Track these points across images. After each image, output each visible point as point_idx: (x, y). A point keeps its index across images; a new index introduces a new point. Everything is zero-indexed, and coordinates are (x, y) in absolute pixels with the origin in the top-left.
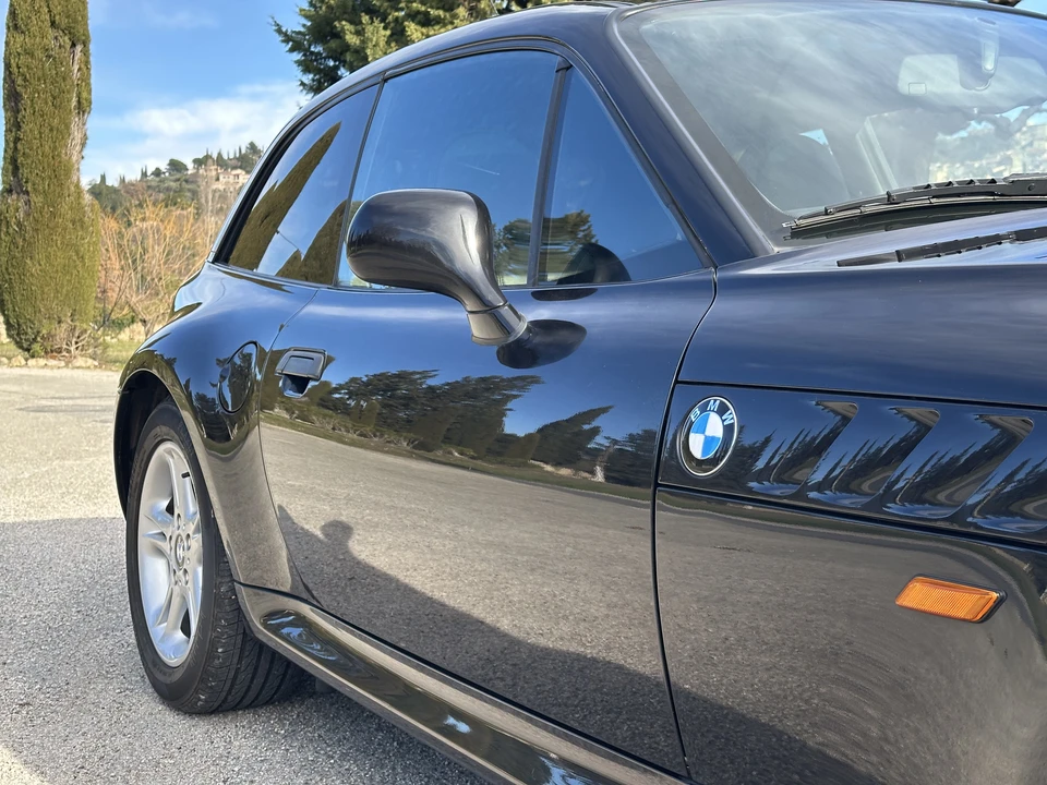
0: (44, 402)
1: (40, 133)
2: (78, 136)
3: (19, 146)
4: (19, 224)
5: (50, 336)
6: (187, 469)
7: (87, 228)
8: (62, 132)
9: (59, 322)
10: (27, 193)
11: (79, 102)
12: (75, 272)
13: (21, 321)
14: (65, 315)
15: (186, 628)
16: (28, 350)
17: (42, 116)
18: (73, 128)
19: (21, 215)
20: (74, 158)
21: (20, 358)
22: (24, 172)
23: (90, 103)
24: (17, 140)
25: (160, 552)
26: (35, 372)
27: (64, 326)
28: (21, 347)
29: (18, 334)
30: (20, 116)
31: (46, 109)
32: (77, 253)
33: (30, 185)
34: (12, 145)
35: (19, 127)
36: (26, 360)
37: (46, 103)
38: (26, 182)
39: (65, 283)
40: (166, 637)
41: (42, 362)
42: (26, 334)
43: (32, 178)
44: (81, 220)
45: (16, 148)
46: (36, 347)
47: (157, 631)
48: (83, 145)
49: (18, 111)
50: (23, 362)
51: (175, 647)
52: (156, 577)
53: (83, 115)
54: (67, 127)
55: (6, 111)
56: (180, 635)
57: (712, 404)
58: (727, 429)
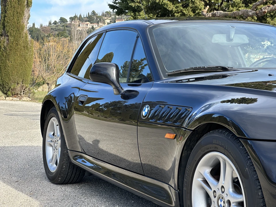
0: (13, 113)
1: (13, 14)
2: (26, 15)
3: (6, 19)
4: (5, 48)
5: (14, 89)
6: (58, 124)
7: (29, 49)
8: (21, 14)
9: (18, 84)
10: (8, 36)
11: (27, 3)
12: (24, 66)
13: (4, 83)
14: (20, 81)
15: (56, 164)
16: (6, 94)
17: (14, 8)
18: (25, 12)
19: (5, 44)
20: (25, 24)
21: (3, 96)
22: (7, 28)
23: (32, 3)
24: (5, 16)
25: (51, 146)
26: (9, 102)
27: (19, 85)
28: (4, 93)
29: (3, 88)
30: (6, 8)
31: (16, 5)
32: (25, 58)
33: (9, 33)
34: (3, 18)
35: (6, 12)
36: (5, 98)
37: (16, 3)
38: (8, 32)
39: (20, 69)
40: (52, 165)
41: (11, 98)
42: (6, 88)
43: (10, 30)
44: (27, 47)
45: (4, 20)
46: (9, 93)
47: (49, 165)
48: (28, 19)
49: (6, 6)
50: (4, 98)
51: (53, 168)
52: (50, 151)
53: (29, 8)
54: (23, 12)
55: (1, 6)
56: (55, 165)
57: (147, 106)
58: (148, 110)
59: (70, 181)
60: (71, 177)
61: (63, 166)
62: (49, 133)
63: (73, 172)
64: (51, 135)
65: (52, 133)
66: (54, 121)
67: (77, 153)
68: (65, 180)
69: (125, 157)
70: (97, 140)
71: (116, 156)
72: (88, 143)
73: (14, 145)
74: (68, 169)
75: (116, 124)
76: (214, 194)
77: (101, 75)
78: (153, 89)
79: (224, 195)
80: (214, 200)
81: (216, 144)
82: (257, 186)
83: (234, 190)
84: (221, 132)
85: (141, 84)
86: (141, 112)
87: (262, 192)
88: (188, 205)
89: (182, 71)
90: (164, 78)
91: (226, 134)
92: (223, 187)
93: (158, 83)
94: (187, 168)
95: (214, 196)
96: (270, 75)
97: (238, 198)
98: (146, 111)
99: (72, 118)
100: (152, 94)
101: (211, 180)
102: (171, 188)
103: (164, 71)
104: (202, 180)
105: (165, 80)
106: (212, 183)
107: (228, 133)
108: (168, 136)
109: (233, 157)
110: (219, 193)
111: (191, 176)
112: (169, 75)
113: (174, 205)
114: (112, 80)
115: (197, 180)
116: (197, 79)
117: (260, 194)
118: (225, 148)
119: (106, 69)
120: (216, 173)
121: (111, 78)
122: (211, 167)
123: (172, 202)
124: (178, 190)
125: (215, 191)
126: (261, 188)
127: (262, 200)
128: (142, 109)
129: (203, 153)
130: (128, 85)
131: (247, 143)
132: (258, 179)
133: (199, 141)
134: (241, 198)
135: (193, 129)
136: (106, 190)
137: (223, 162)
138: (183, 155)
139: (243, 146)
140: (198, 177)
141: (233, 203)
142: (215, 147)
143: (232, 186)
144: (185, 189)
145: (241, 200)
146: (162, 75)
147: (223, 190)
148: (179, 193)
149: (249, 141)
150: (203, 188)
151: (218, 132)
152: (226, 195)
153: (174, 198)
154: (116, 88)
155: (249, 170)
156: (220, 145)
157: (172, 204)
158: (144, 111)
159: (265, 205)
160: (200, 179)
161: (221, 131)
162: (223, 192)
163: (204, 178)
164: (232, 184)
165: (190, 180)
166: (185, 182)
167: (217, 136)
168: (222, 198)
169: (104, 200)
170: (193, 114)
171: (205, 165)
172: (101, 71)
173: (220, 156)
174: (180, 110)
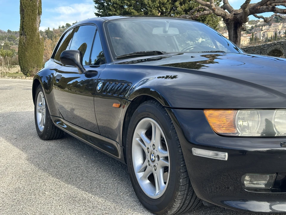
0: (29, 88)
1: (29, 20)
2: (38, 21)
3: (24, 23)
4: (24, 43)
5: (31, 71)
6: (43, 96)
7: (41, 44)
8: (34, 20)
9: (34, 68)
10: (26, 35)
11: (39, 12)
12: (38, 55)
13: (24, 68)
14: (35, 66)
16: (26, 75)
17: (29, 16)
18: (37, 19)
19: (24, 41)
20: (37, 26)
21: (24, 77)
22: (25, 30)
23: (42, 12)
24: (23, 22)
25: (40, 112)
26: (27, 80)
27: (35, 69)
28: (24, 74)
29: (24, 71)
30: (24, 16)
31: (30, 14)
32: (38, 50)
33: (26, 33)
34: (22, 23)
35: (24, 19)
36: (26, 77)
37: (30, 12)
38: (26, 32)
39: (35, 58)
40: (41, 126)
41: (30, 78)
42: (26, 71)
43: (27, 31)
44: (39, 42)
45: (23, 24)
46: (28, 74)
47: (39, 126)
48: (40, 23)
49: (24, 14)
50: (25, 78)
51: (42, 128)
52: (39, 116)
53: (40, 15)
54: (36, 18)
55: (21, 14)
56: (43, 126)
57: (100, 82)
58: (101, 86)
59: (54, 138)
60: (54, 135)
61: (47, 127)
62: (39, 103)
63: (55, 131)
64: (40, 105)
65: (41, 103)
66: (41, 94)
67: (57, 117)
68: (50, 137)
72: (67, 111)
73: (22, 111)
74: (51, 129)
76: (148, 150)
77: (69, 59)
78: (105, 69)
79: (155, 151)
80: (148, 155)
81: (148, 112)
82: (178, 145)
83: (162, 147)
84: (152, 103)
85: (100, 66)
86: (96, 87)
87: (181, 149)
88: (130, 158)
89: (128, 55)
91: (156, 104)
92: (154, 145)
93: (109, 64)
94: (128, 131)
95: (148, 151)
96: (192, 57)
97: (164, 154)
98: (100, 86)
99: (52, 92)
100: (105, 73)
101: (145, 139)
102: (118, 144)
103: (114, 55)
104: (140, 140)
105: (115, 62)
106: (146, 142)
107: (157, 103)
108: (114, 105)
109: (160, 122)
110: (151, 149)
111: (131, 137)
112: (118, 59)
113: (120, 157)
114: (77, 62)
115: (136, 139)
116: (139, 61)
117: (180, 151)
118: (155, 115)
119: (73, 55)
120: (149, 134)
121: (76, 62)
122: (146, 129)
123: (119, 155)
124: (123, 147)
125: (148, 148)
126: (180, 147)
127: (182, 156)
128: (97, 85)
129: (140, 119)
130: (90, 67)
131: (170, 111)
132: (178, 139)
133: (137, 109)
134: (166, 154)
135: (132, 100)
136: (79, 144)
137: (154, 125)
138: (126, 120)
139: (168, 114)
140: (137, 137)
141: (161, 157)
142: (148, 114)
143: (161, 145)
144: (127, 146)
145: (166, 155)
146: (113, 58)
147: (154, 147)
148: (123, 149)
149: (172, 109)
151: (150, 102)
152: (156, 151)
153: (120, 152)
154: (80, 69)
155: (172, 133)
156: (151, 113)
157: (118, 156)
158: (99, 86)
159: (184, 160)
160: (138, 139)
161: (152, 101)
162: (154, 149)
163: (141, 138)
164: (160, 142)
165: (131, 140)
166: (127, 141)
167: (149, 105)
168: (154, 154)
169: (76, 152)
170: (133, 87)
171: (141, 128)
172: (69, 57)
173: (151, 121)
174: (123, 85)
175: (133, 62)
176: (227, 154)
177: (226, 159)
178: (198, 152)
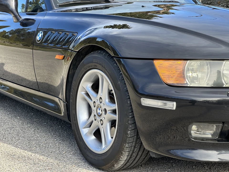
57: (41, 32)
58: (42, 36)
69: (26, 77)
70: (2, 63)
71: (18, 76)
75: (20, 49)
76: (94, 104)
78: (46, 18)
79: (102, 105)
80: (94, 109)
81: (96, 63)
82: (127, 96)
83: (109, 100)
84: (100, 53)
85: (37, 14)
86: (36, 37)
87: (130, 101)
88: (74, 114)
89: (71, 3)
90: (56, 8)
91: (104, 54)
92: (101, 98)
93: (50, 12)
94: (73, 84)
95: (94, 105)
96: (143, 6)
97: (111, 107)
98: (40, 36)
100: (45, 21)
101: (91, 92)
102: (61, 100)
103: (56, 2)
104: (85, 93)
105: (57, 9)
106: (92, 95)
107: (105, 53)
108: (57, 57)
109: (108, 73)
110: (98, 103)
111: (76, 90)
112: (60, 6)
113: (63, 114)
114: (12, 9)
115: (81, 93)
116: (83, 10)
117: (129, 102)
118: (103, 66)
120: (96, 87)
121: (10, 8)
122: (92, 82)
124: (66, 102)
125: (94, 102)
126: (129, 98)
127: (130, 107)
128: (36, 35)
129: (86, 70)
130: (27, 14)
131: (120, 62)
132: (128, 91)
133: (83, 61)
134: (114, 107)
135: (77, 51)
136: (10, 105)
137: (101, 77)
138: (70, 73)
139: (117, 64)
140: (82, 91)
141: (109, 111)
142: (95, 66)
143: (108, 97)
144: (71, 101)
145: (114, 108)
146: (54, 5)
147: (101, 101)
148: (66, 104)
149: (121, 59)
150: (85, 100)
151: (97, 53)
152: (103, 105)
153: (63, 108)
154: (15, 16)
155: (120, 83)
156: (98, 64)
157: (61, 113)
158: (39, 36)
159: (133, 111)
160: (83, 93)
161: (99, 51)
162: (101, 103)
163: (87, 92)
164: (108, 95)
165: (75, 94)
166: (71, 95)
167: (96, 56)
168: (100, 107)
169: (7, 113)
170: (78, 38)
171: (87, 80)
172: (2, 2)
173: (99, 73)
174: (68, 35)
175: (77, 10)
176: (175, 103)
177: (174, 108)
178: (147, 102)
